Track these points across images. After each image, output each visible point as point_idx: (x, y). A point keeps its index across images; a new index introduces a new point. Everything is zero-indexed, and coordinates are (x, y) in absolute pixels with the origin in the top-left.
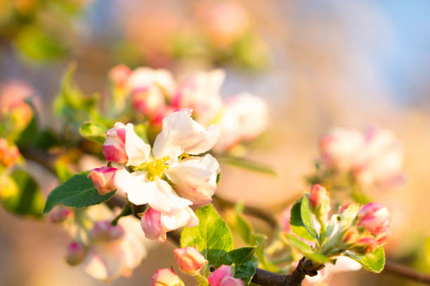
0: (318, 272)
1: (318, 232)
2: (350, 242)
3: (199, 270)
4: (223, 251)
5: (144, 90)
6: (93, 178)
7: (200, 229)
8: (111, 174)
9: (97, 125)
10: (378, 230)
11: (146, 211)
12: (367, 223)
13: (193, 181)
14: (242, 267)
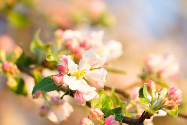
0: (151, 117)
1: (151, 100)
2: (165, 104)
3: (100, 118)
4: (109, 109)
5: (71, 40)
6: (54, 79)
7: (99, 100)
8: (61, 77)
9: (53, 56)
10: (177, 99)
11: (76, 93)
12: (172, 96)
13: (96, 79)
14: (118, 115)
